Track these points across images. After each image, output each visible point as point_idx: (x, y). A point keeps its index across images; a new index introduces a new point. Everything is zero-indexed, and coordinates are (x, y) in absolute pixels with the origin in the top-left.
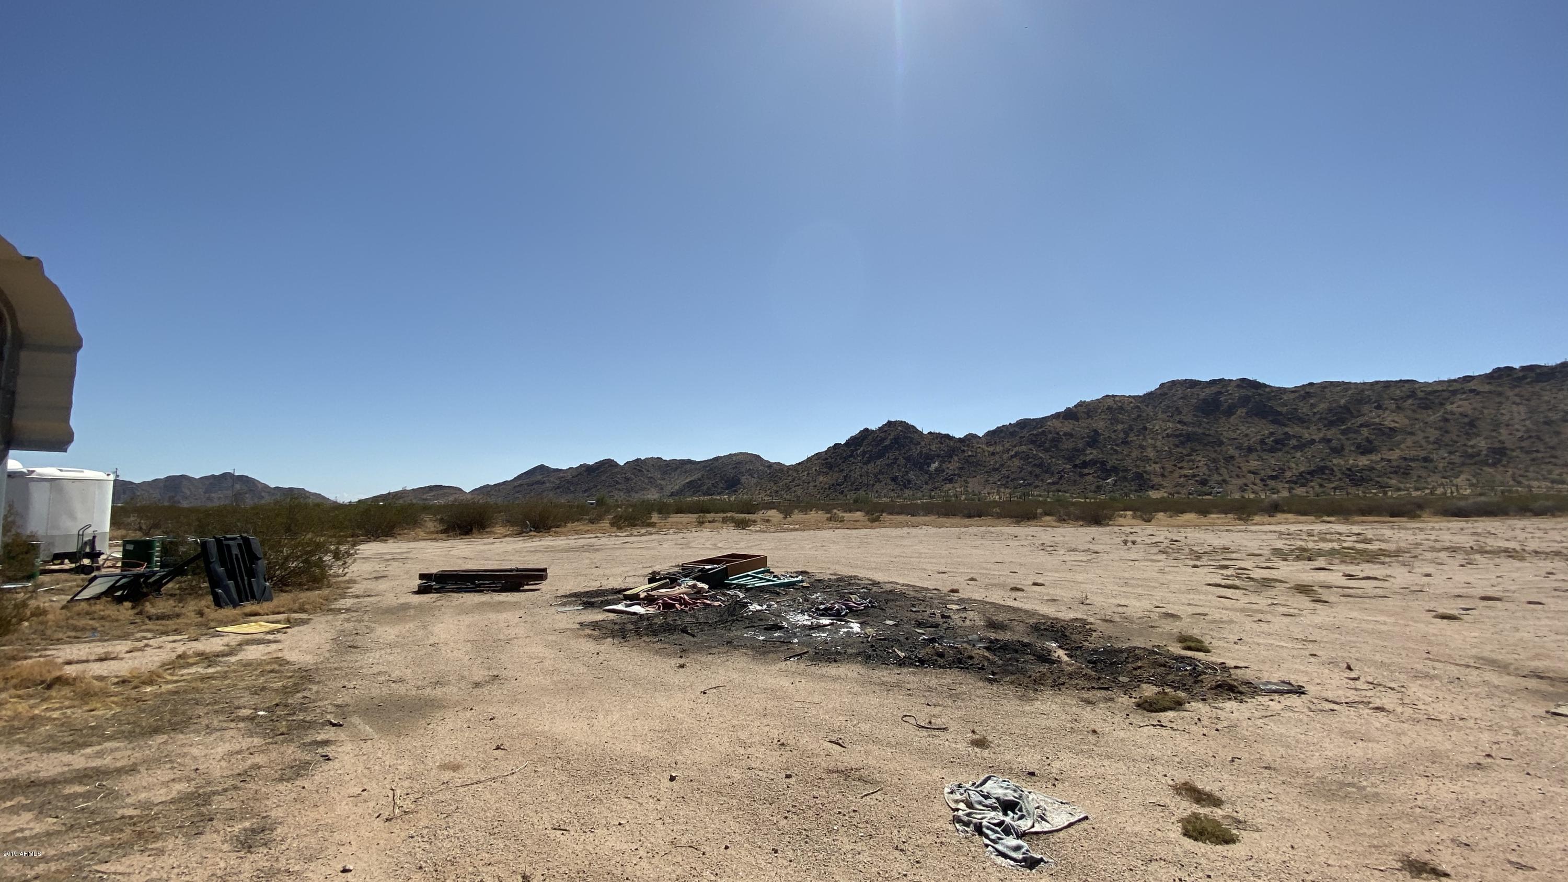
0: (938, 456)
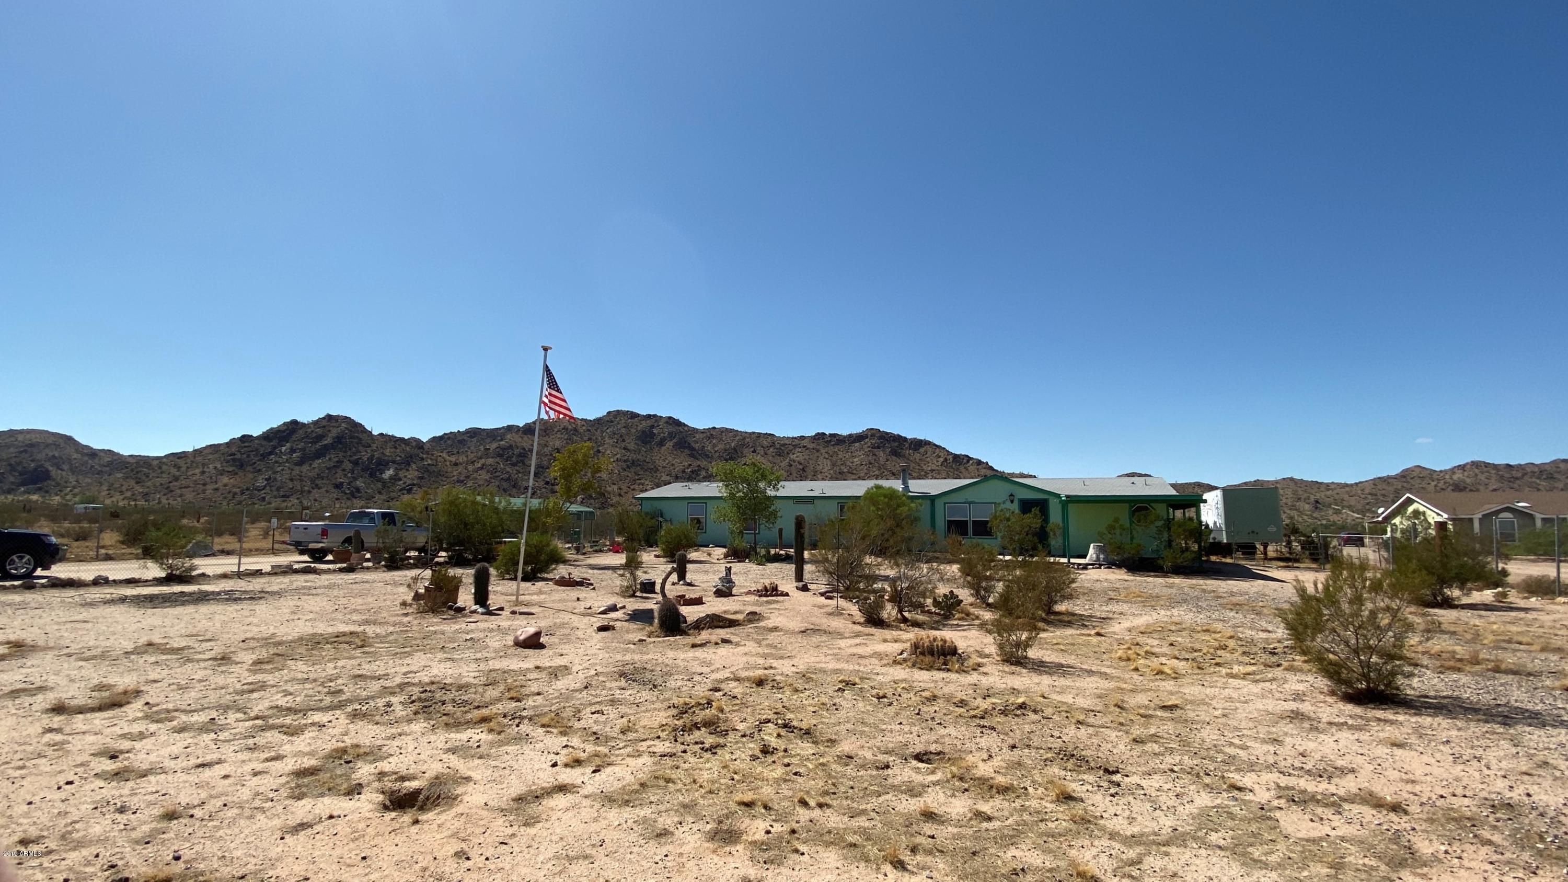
0: (394, 462)
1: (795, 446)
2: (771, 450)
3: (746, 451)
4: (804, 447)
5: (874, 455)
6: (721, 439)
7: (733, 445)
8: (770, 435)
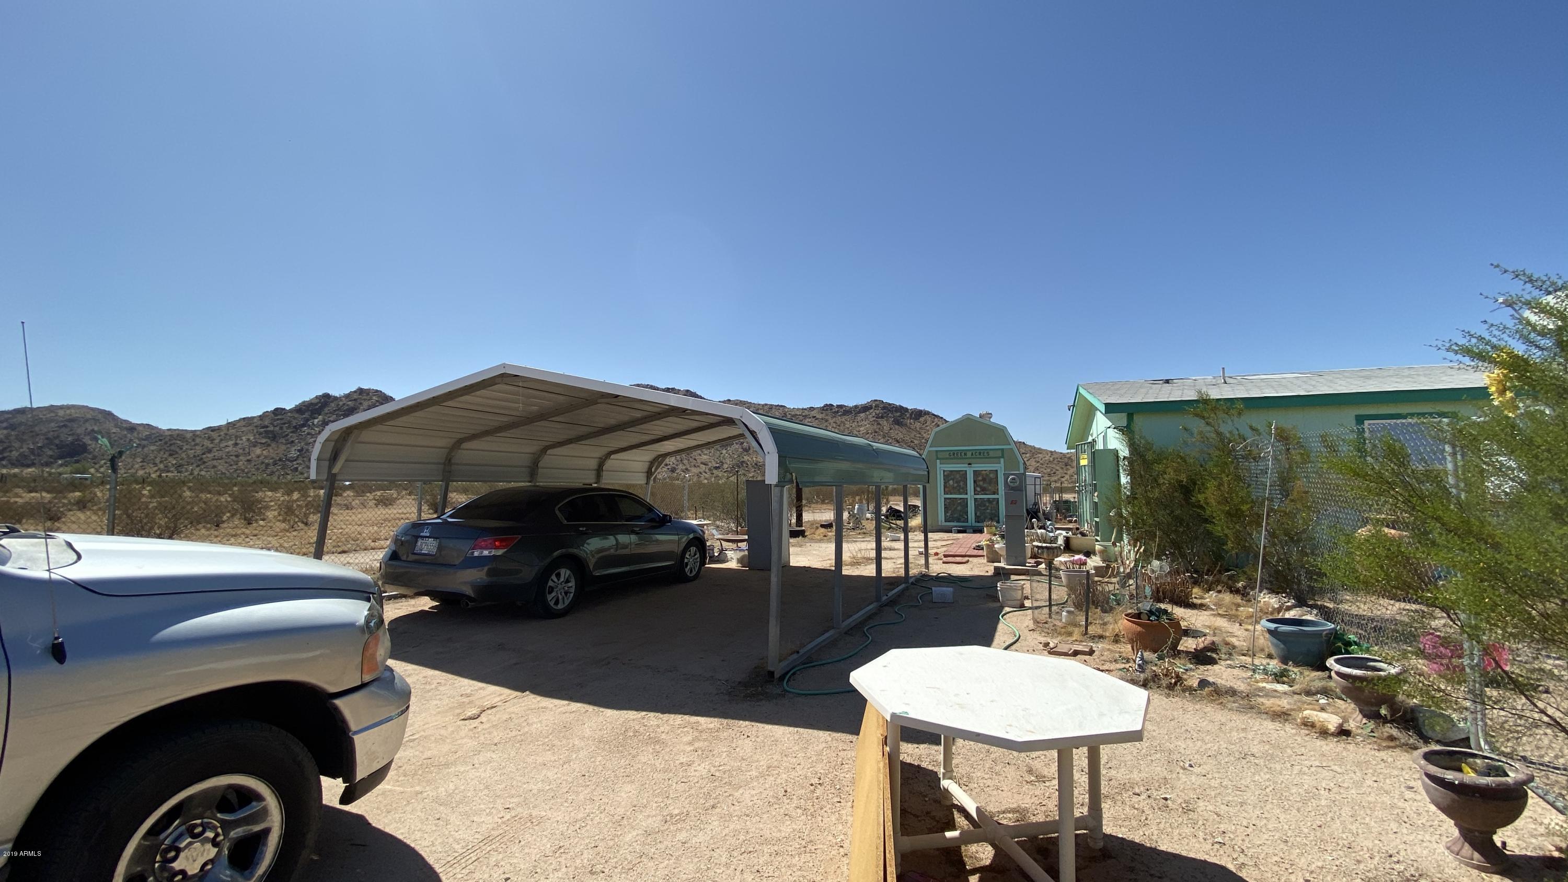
1: (806, 416)
4: (814, 417)
5: (879, 424)
8: (782, 406)
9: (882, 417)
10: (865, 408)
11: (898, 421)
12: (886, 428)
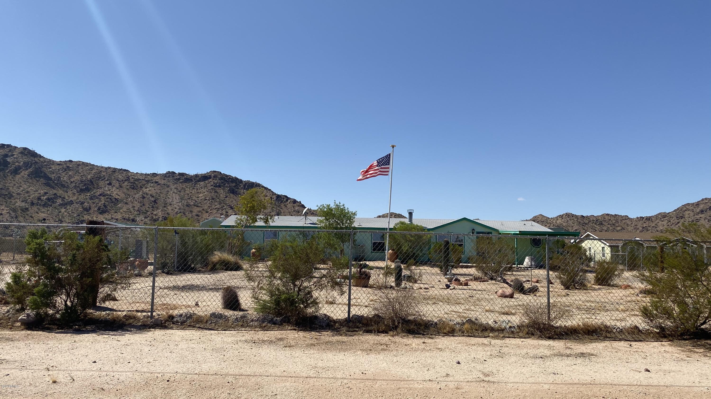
1: (148, 181)
2: (126, 183)
3: (101, 183)
4: (156, 182)
5: (216, 192)
6: (77, 172)
7: (89, 177)
8: (125, 170)
9: (219, 186)
10: (205, 178)
11: (233, 190)
12: (222, 196)
